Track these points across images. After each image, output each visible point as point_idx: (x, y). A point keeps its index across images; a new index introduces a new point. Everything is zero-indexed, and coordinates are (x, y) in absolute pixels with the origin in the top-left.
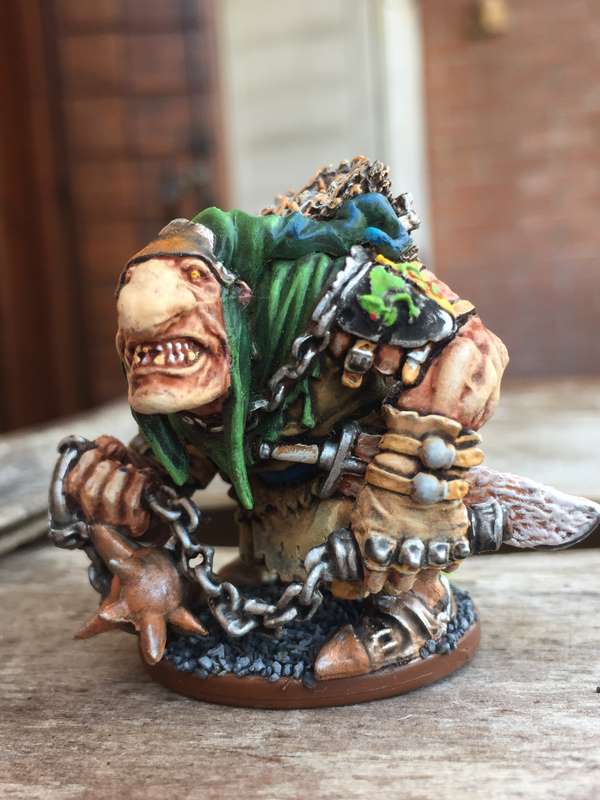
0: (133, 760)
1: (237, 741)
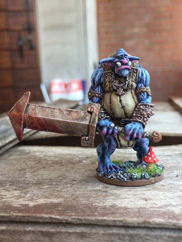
0: (72, 193)
1: (96, 189)
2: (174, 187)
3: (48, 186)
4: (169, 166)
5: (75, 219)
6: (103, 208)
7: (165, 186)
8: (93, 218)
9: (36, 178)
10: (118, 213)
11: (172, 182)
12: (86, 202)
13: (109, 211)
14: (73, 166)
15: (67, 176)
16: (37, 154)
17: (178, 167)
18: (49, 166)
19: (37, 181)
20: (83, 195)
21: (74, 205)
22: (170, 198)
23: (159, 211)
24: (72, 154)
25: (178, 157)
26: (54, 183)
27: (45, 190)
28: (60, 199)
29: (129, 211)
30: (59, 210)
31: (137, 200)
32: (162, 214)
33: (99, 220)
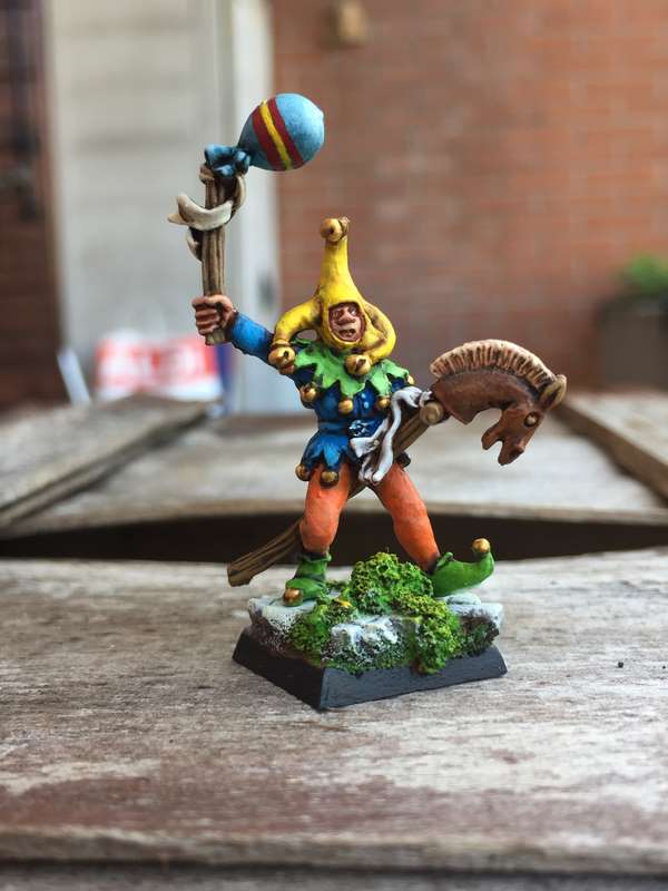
0: (197, 737)
1: (295, 717)
2: (615, 708)
3: (90, 712)
4: (579, 628)
5: (213, 843)
6: (334, 796)
7: (581, 702)
8: (294, 839)
9: (39, 679)
10: (398, 815)
11: (605, 689)
12: (256, 770)
13: (358, 805)
14: (193, 631)
15: (172, 670)
16: (46, 588)
17: (615, 631)
18: (97, 635)
19: (46, 690)
20: (244, 744)
21: (205, 784)
22: (609, 750)
23: (573, 803)
24: (187, 586)
25: (613, 596)
26: (117, 699)
27: (80, 727)
28: (142, 761)
29: (445, 806)
30: (141, 809)
31: (471, 759)
32: (586, 813)
33: (318, 846)
